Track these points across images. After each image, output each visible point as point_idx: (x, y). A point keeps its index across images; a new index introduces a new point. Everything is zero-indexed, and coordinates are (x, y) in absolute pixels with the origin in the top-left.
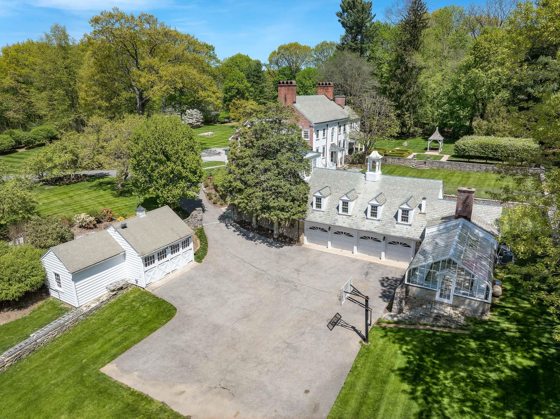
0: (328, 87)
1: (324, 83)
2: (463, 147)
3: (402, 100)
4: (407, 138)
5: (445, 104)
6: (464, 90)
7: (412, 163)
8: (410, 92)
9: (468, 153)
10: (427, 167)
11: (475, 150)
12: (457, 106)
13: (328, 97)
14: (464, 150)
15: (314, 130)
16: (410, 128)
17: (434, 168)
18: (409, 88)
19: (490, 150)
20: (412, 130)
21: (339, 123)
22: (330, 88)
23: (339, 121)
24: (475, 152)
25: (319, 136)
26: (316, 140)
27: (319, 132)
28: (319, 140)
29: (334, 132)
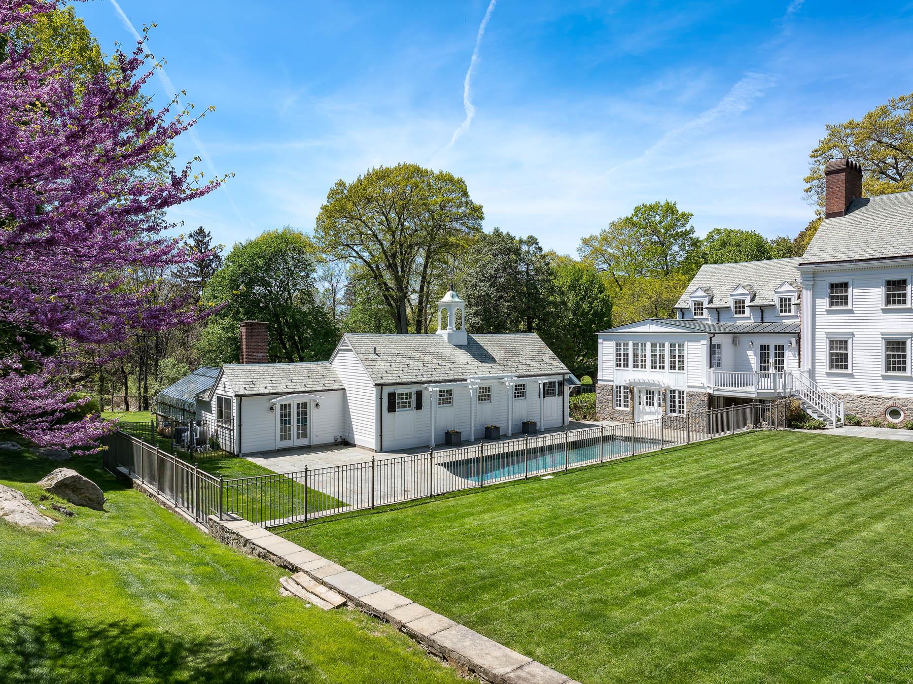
25: (850, 300)
26: (828, 312)
27: (850, 288)
28: (851, 312)
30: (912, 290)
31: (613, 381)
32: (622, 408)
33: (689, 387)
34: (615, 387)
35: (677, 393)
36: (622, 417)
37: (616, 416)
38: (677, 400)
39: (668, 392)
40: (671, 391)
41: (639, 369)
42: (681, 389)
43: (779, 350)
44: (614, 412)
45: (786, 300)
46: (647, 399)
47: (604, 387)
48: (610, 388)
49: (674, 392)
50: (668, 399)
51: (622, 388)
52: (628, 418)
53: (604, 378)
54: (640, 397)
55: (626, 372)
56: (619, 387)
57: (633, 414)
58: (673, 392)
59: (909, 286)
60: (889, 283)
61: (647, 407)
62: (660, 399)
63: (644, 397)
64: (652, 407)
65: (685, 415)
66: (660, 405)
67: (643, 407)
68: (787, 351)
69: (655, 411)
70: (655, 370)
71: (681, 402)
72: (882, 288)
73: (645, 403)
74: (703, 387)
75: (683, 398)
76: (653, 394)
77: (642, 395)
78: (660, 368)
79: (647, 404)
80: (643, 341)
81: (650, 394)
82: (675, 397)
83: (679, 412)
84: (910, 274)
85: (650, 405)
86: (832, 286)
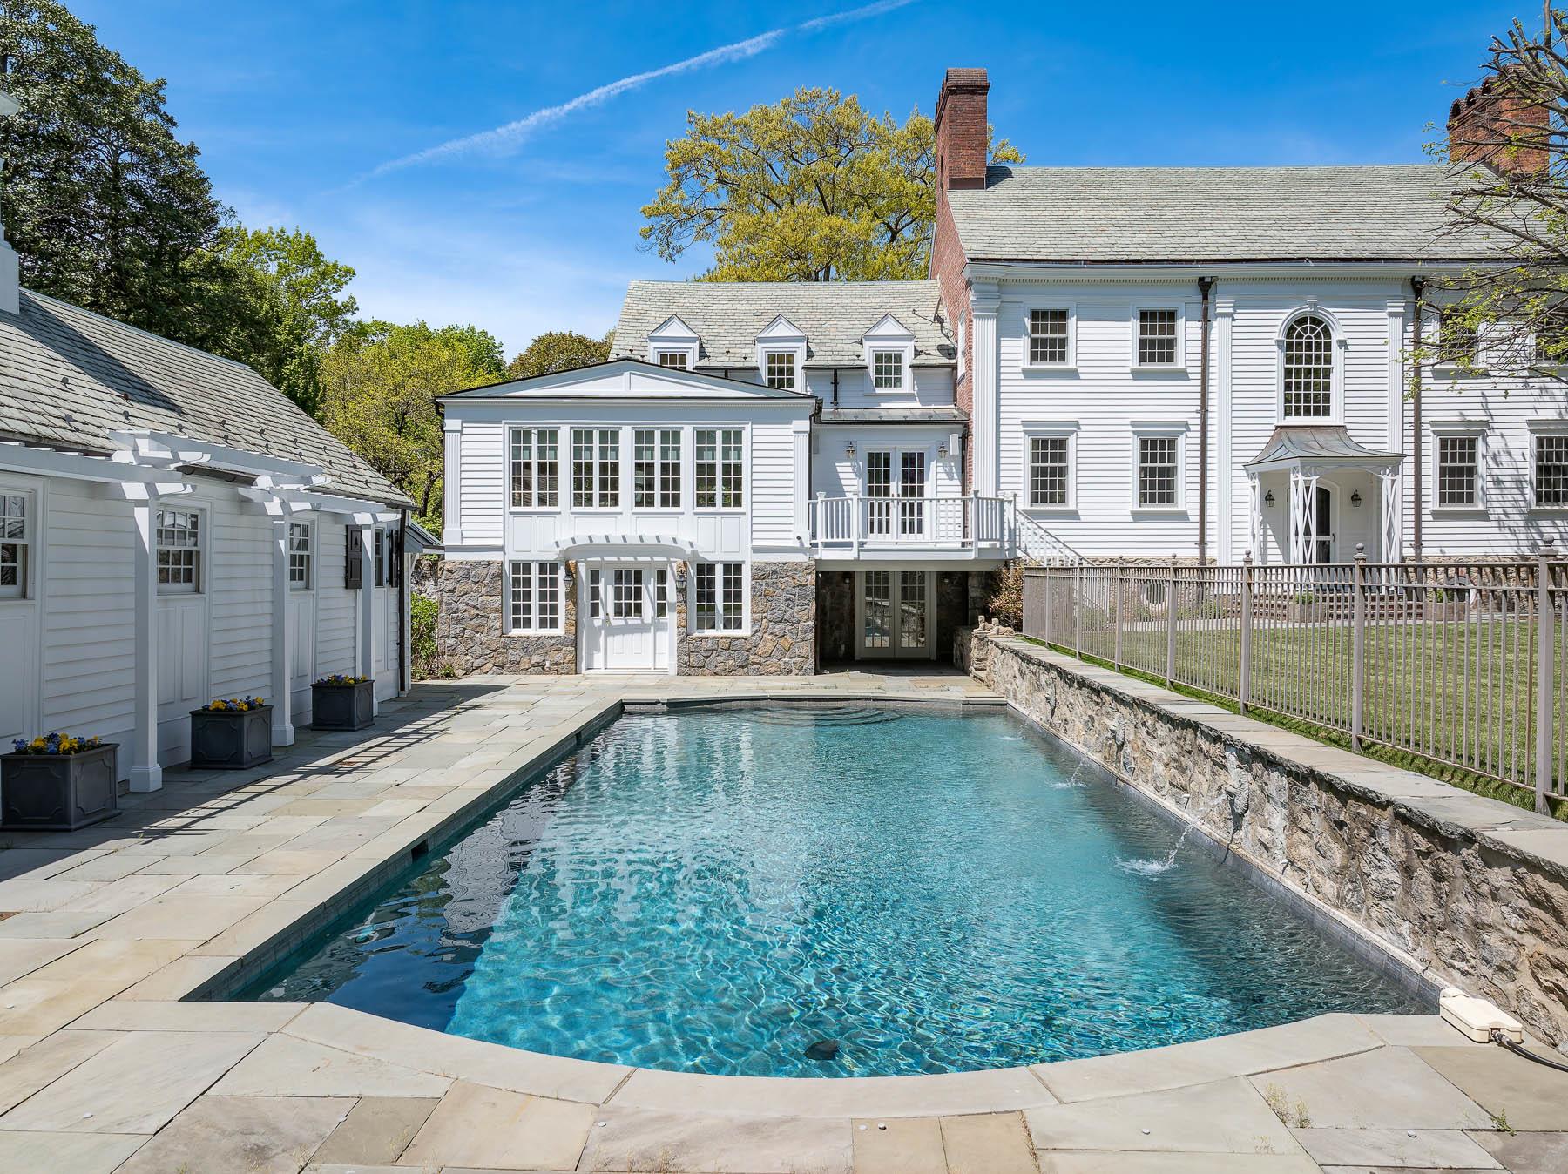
15: (971, 299)
21: (1417, 286)
23: (1421, 271)
25: (1071, 350)
26: (1028, 374)
27: (1072, 322)
28: (1073, 374)
29: (1334, 346)
30: (1186, 331)
31: (501, 549)
32: (535, 631)
33: (756, 550)
34: (508, 568)
35: (719, 569)
36: (536, 659)
37: (514, 655)
38: (719, 590)
39: (692, 571)
40: (700, 569)
41: (596, 507)
42: (732, 558)
43: (913, 464)
44: (506, 646)
45: (889, 356)
46: (618, 596)
47: (468, 571)
48: (493, 570)
49: (711, 568)
50: (693, 591)
51: (535, 569)
52: (558, 657)
53: (467, 543)
54: (595, 594)
55: (548, 520)
56: (522, 567)
57: (575, 644)
58: (705, 569)
59: (1180, 324)
60: (1143, 316)
61: (618, 621)
62: (661, 593)
63: (607, 591)
64: (633, 620)
65: (746, 631)
66: (661, 610)
67: (606, 620)
68: (933, 464)
69: (643, 628)
70: (650, 509)
71: (732, 596)
72: (1132, 327)
73: (611, 609)
74: (801, 550)
75: (738, 583)
76: (638, 580)
77: (601, 586)
78: (665, 502)
79: (618, 613)
80: (608, 425)
81: (629, 582)
82: (711, 583)
83: (727, 625)
84: (1183, 300)
85: (628, 613)
86: (1035, 315)
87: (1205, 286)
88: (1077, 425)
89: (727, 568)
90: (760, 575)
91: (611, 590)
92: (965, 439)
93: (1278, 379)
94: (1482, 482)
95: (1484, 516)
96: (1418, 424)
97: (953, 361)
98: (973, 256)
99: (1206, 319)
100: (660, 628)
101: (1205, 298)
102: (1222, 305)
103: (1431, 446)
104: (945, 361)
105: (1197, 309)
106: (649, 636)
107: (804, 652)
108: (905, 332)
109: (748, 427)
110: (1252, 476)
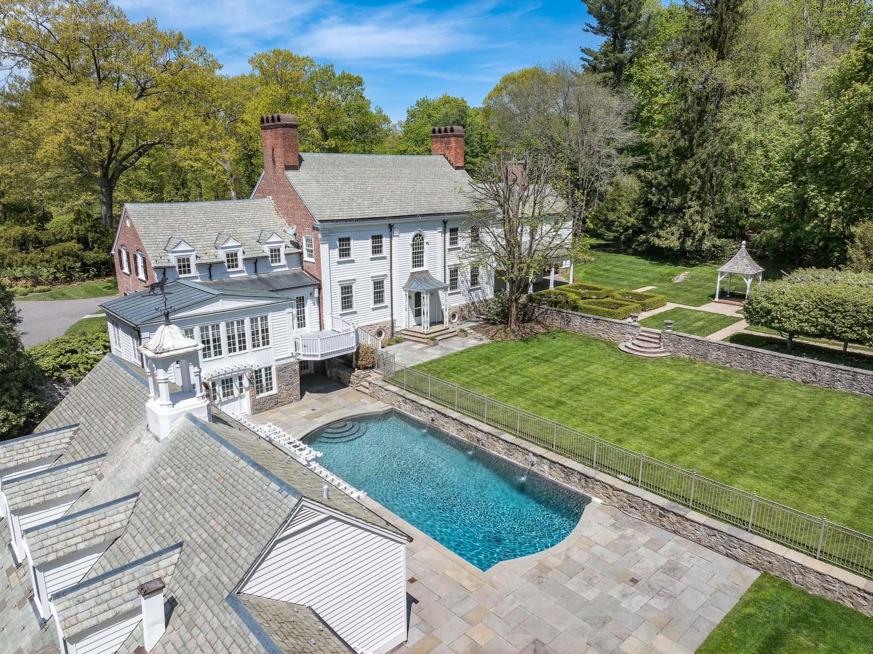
0: (449, 137)
1: (443, 128)
2: (765, 304)
3: (682, 172)
4: (702, 262)
5: (783, 181)
6: (829, 142)
7: (627, 336)
8: (702, 154)
9: (780, 322)
10: (662, 349)
11: (801, 317)
12: (813, 187)
13: (449, 161)
14: (769, 312)
15: (320, 236)
16: (701, 240)
17: (681, 355)
18: (700, 145)
19: (849, 321)
20: (707, 244)
21: (445, 222)
22: (453, 139)
23: (446, 217)
24: (801, 321)
25: (352, 252)
26: (339, 263)
27: (352, 242)
28: (353, 261)
29: (425, 243)
30: (385, 241)
33: (276, 360)
35: (263, 371)
38: (264, 378)
39: (253, 374)
40: (256, 372)
41: (213, 357)
42: (268, 365)
43: (300, 301)
45: (275, 250)
46: (224, 390)
49: (260, 371)
50: (254, 381)
54: (215, 391)
58: (258, 372)
59: (384, 240)
60: (373, 237)
61: (225, 399)
62: (241, 384)
63: (219, 389)
64: (231, 397)
65: (275, 391)
66: (241, 391)
67: (220, 400)
68: (309, 301)
69: (235, 399)
70: (235, 353)
71: (269, 379)
72: (370, 242)
73: (221, 395)
74: (293, 356)
75: (270, 374)
76: (231, 381)
77: (217, 388)
78: (240, 349)
79: (224, 396)
80: (214, 323)
81: (227, 383)
82: (261, 376)
83: (268, 390)
84: (385, 231)
85: (228, 395)
86: (340, 240)
87: (391, 227)
88: (355, 280)
89: (266, 369)
90: (280, 370)
91: (221, 388)
92: (320, 289)
93: (411, 256)
94: (459, 282)
95: (459, 293)
96: (445, 266)
97: (300, 251)
98: (321, 219)
99: (391, 238)
100: (241, 397)
101: (391, 230)
102: (396, 233)
103: (448, 272)
104: (297, 250)
105: (388, 234)
106: (237, 402)
107: (297, 393)
108: (281, 240)
109: (270, 314)
110: (405, 291)
